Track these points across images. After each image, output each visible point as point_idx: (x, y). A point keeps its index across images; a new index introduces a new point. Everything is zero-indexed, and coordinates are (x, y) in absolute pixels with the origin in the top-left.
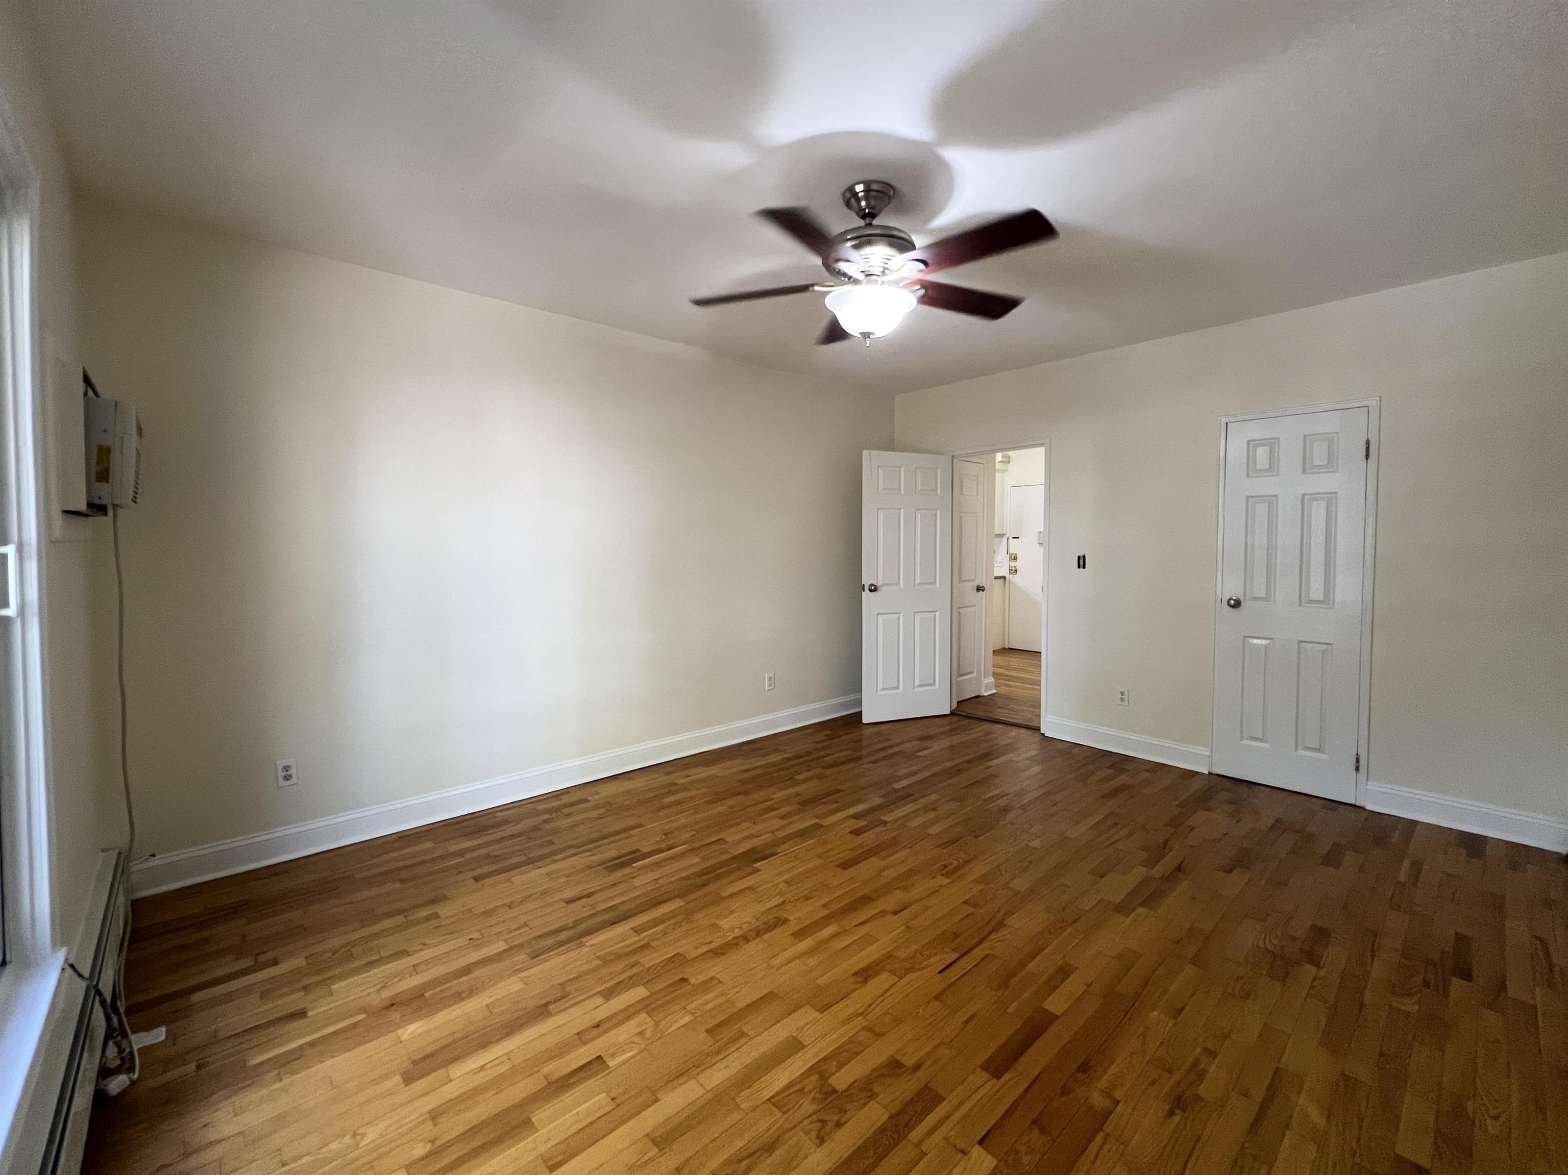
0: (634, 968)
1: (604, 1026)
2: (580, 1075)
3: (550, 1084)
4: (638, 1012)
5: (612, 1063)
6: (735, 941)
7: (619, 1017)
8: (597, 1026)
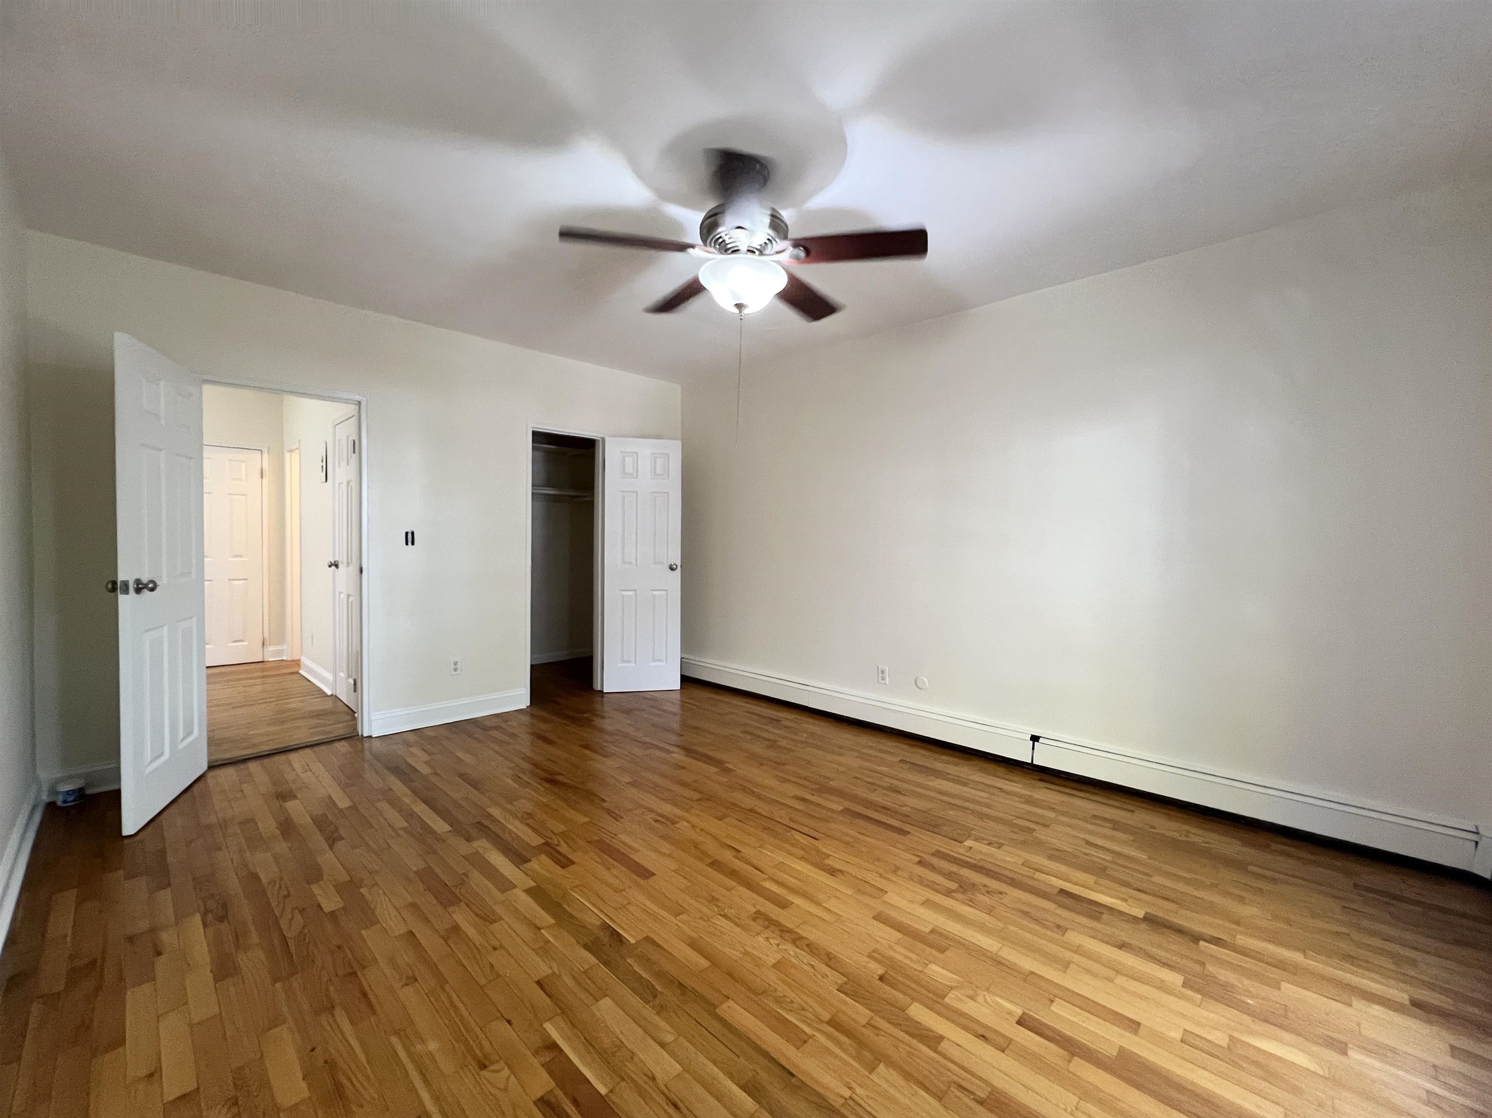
0: (877, 1024)
1: (981, 1031)
2: (1048, 1032)
3: (1073, 1054)
4: (947, 1007)
5: (1019, 1012)
6: (806, 949)
7: (963, 1020)
8: (983, 1037)
